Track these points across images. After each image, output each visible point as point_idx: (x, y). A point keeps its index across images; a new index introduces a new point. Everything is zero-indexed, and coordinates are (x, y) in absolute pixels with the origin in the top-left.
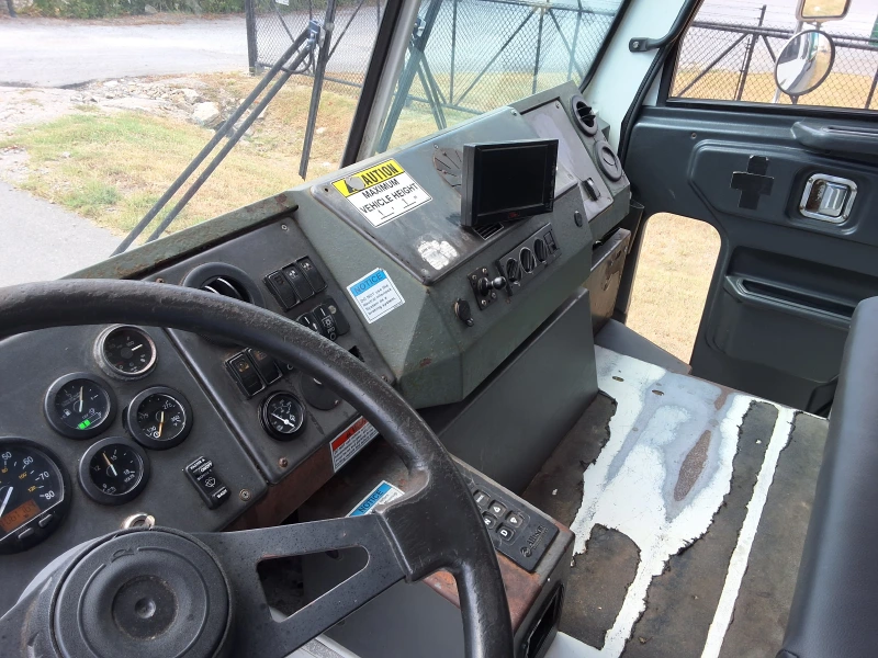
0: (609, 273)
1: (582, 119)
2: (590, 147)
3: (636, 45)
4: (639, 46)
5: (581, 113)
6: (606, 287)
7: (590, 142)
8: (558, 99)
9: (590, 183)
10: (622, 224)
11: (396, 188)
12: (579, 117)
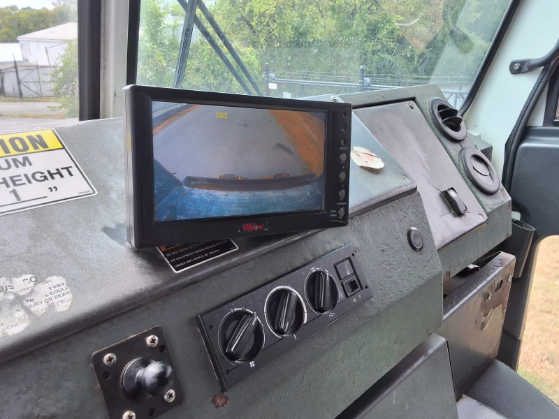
0: (485, 309)
1: (445, 123)
2: (455, 154)
3: (517, 67)
4: (519, 68)
5: (442, 115)
6: (483, 325)
7: (454, 148)
8: (413, 99)
9: (452, 193)
10: (503, 247)
11: (28, 170)
12: (440, 121)
